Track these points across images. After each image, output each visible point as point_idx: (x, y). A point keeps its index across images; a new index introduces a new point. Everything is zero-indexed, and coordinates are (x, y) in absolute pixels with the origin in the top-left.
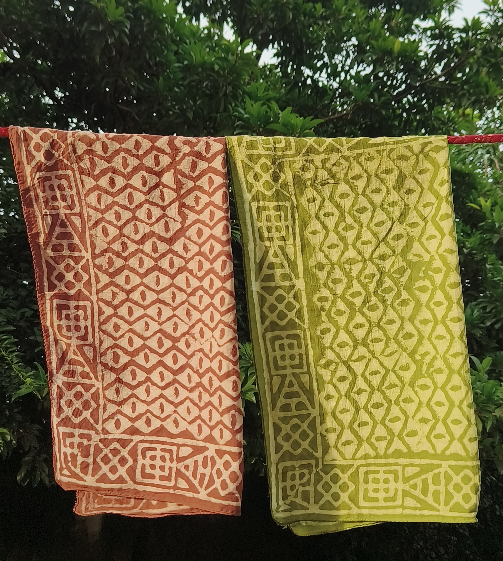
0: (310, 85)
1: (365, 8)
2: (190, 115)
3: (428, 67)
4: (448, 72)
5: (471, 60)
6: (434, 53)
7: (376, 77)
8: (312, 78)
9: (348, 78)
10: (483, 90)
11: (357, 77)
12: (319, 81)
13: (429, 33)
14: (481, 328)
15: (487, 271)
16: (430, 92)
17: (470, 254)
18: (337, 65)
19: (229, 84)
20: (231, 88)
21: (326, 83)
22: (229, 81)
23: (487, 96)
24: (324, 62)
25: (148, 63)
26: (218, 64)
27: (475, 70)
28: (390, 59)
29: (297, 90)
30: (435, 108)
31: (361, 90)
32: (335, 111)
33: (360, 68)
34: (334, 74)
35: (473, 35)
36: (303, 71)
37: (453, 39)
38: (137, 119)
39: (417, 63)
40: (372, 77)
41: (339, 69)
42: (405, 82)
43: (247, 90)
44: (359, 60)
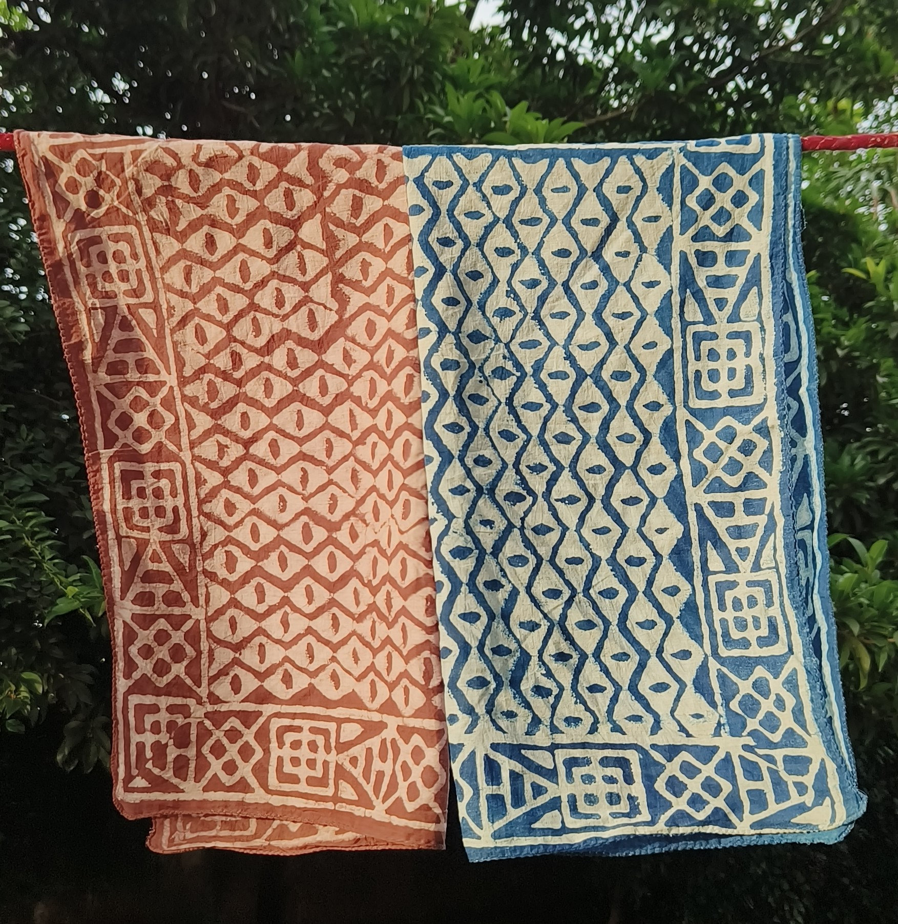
0: (562, 61)
2: (350, 117)
3: (771, 27)
4: (809, 35)
5: (848, 13)
7: (680, 46)
8: (566, 48)
9: (630, 47)
10: (871, 65)
11: (646, 47)
12: (577, 55)
14: (869, 489)
15: (879, 389)
16: (775, 69)
17: (848, 357)
18: (610, 25)
19: (418, 62)
20: (421, 69)
21: (590, 58)
22: (417, 56)
23: (878, 77)
24: (586, 20)
25: (275, 28)
26: (397, 27)
27: (855, 30)
28: (704, 13)
29: (539, 71)
30: (785, 100)
31: (654, 69)
32: (607, 108)
33: (651, 30)
34: (605, 42)
36: (550, 38)
38: (257, 125)
39: (752, 20)
40: (672, 46)
41: (614, 32)
42: (732, 53)
43: (450, 72)
44: (649, 16)
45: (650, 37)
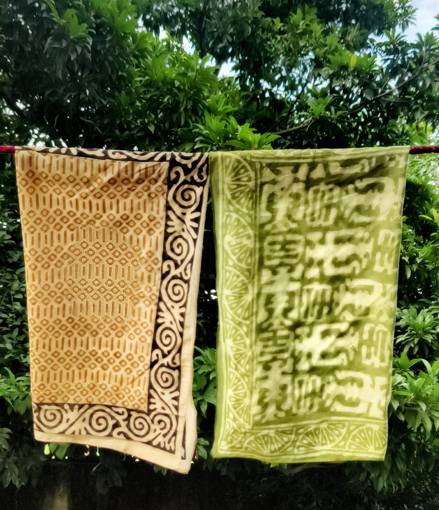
0: (268, 98)
1: (322, 22)
2: (152, 129)
3: (383, 81)
4: (403, 88)
5: (425, 75)
6: (388, 67)
7: (333, 91)
8: (270, 91)
9: (306, 91)
11: (314, 91)
12: (276, 94)
13: (384, 48)
18: (294, 78)
19: (189, 99)
20: (191, 103)
21: (284, 96)
22: (189, 95)
24: (282, 75)
25: (110, 78)
27: (427, 85)
28: (346, 73)
29: (255, 103)
30: (390, 121)
31: (319, 104)
32: (293, 125)
34: (292, 87)
35: (427, 50)
36: (262, 85)
37: (407, 54)
38: (100, 132)
39: (372, 77)
40: (329, 91)
41: (297, 82)
42: (361, 96)
43: (207, 104)
44: (316, 75)
45: (317, 85)
